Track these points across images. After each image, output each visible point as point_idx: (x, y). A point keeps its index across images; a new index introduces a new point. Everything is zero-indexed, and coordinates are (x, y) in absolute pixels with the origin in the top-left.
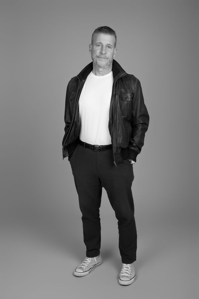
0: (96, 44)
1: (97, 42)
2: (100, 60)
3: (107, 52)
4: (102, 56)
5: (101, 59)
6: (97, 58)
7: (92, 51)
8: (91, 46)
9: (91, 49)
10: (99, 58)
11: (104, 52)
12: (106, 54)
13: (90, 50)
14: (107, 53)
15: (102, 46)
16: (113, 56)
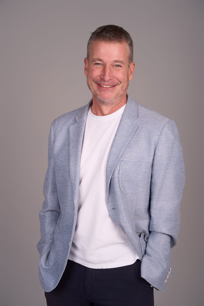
0: (94, 61)
1: (94, 57)
15: (104, 66)
16: (128, 77)
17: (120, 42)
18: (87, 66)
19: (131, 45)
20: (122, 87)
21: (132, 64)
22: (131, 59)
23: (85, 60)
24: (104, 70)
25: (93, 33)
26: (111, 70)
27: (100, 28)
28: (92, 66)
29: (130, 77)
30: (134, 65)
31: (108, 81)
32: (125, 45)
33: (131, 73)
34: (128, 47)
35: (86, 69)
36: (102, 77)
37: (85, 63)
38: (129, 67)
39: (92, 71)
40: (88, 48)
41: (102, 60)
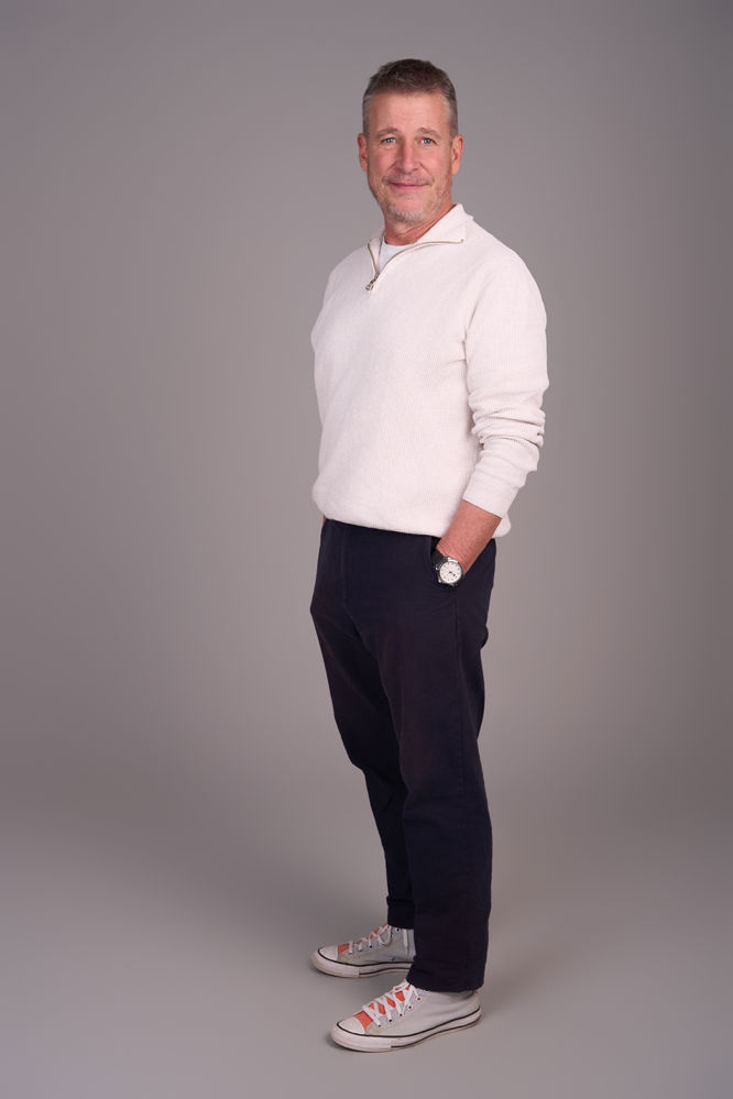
0: (379, 136)
1: (380, 128)
2: (401, 195)
3: (424, 162)
4: (406, 180)
5: (402, 190)
7: (369, 161)
8: (364, 141)
10: (395, 188)
11: (409, 166)
12: (421, 170)
14: (422, 165)
15: (401, 141)
16: (450, 167)
17: (429, 91)
18: (364, 150)
19: (452, 97)
20: (438, 189)
21: (456, 140)
22: (453, 126)
23: (359, 139)
24: (401, 152)
25: (374, 78)
26: (414, 150)
27: (386, 67)
28: (375, 147)
29: (453, 166)
30: (461, 140)
31: (410, 173)
32: (440, 99)
33: (456, 158)
34: (446, 103)
35: (362, 157)
36: (398, 165)
37: (360, 145)
38: (451, 144)
39: (378, 159)
40: (365, 113)
41: (396, 130)
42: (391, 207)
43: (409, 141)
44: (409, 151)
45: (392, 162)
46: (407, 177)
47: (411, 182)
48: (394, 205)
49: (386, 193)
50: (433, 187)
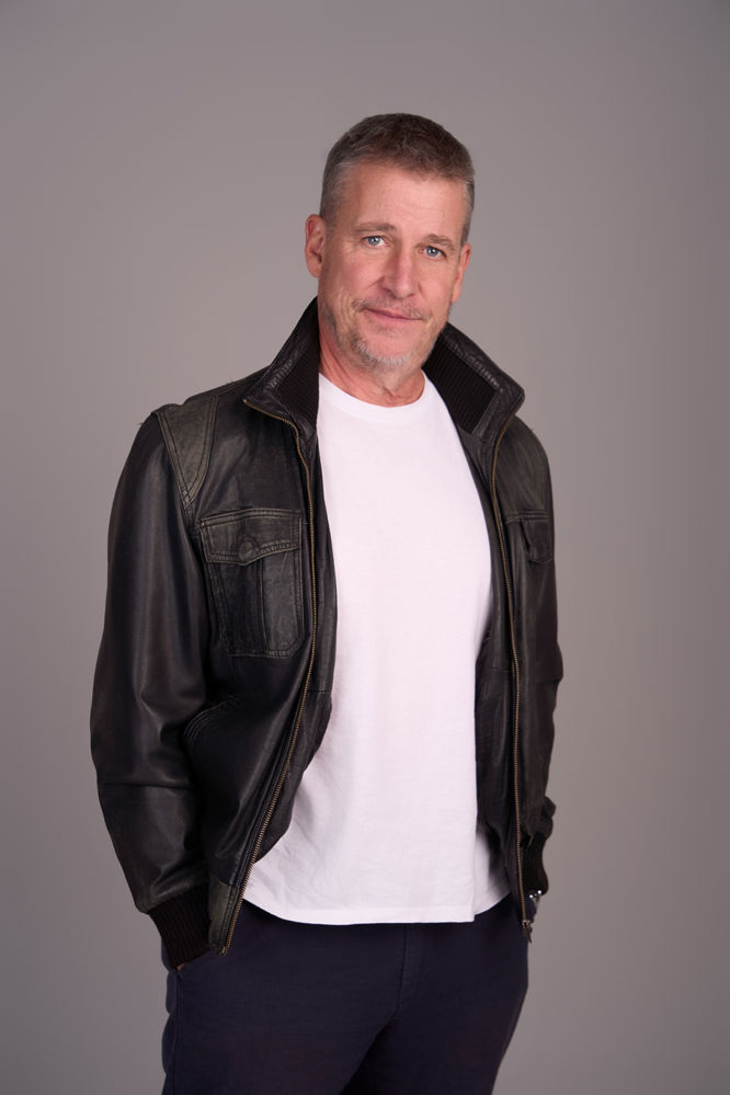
0: (360, 231)
1: (364, 219)
2: (381, 329)
3: (423, 285)
4: (394, 308)
5: (384, 322)
6: (358, 314)
7: (327, 264)
8: (319, 227)
9: (314, 241)
10: (374, 317)
11: (404, 287)
12: (419, 296)
13: (314, 253)
14: (420, 289)
16: (452, 294)
21: (464, 251)
26: (415, 264)
29: (454, 291)
33: (457, 279)
38: (460, 258)
41: (393, 227)
42: (360, 345)
43: (408, 248)
44: (406, 263)
45: (379, 275)
46: (397, 304)
47: (400, 313)
48: (366, 342)
49: (355, 322)
50: (429, 325)
